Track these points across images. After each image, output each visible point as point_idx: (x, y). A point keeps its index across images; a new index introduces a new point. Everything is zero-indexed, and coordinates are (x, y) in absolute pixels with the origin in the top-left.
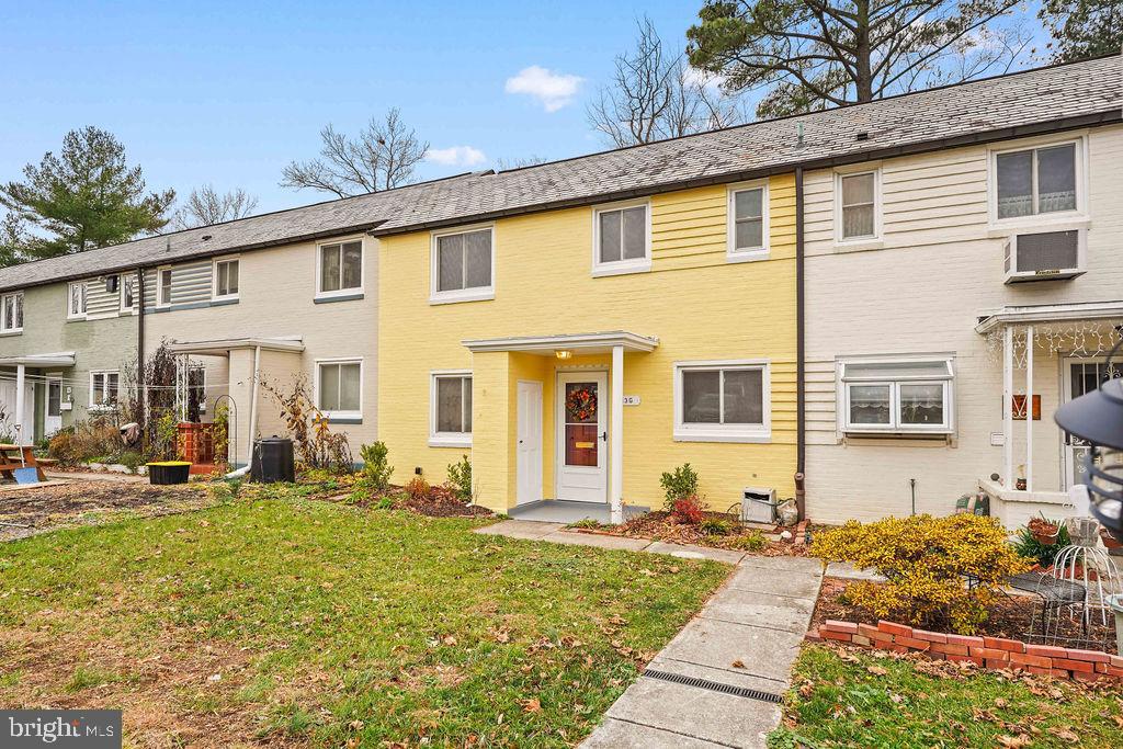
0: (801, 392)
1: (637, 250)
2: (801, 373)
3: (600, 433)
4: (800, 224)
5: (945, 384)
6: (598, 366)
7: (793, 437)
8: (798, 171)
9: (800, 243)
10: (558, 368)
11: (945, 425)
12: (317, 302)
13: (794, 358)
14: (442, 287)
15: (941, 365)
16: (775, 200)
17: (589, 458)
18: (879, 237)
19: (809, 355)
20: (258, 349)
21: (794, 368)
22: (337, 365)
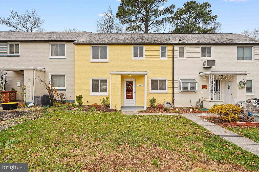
0: (173, 84)
1: (141, 55)
2: (173, 81)
3: (134, 92)
4: (173, 54)
5: (196, 83)
6: (133, 78)
7: (172, 92)
8: (173, 44)
9: (173, 57)
10: (124, 78)
11: (196, 90)
12: (50, 59)
13: (172, 78)
14: (93, 58)
15: (194, 80)
16: (168, 49)
17: (132, 97)
18: (185, 58)
19: (174, 78)
20: (35, 70)
21: (172, 80)
22: (57, 75)
